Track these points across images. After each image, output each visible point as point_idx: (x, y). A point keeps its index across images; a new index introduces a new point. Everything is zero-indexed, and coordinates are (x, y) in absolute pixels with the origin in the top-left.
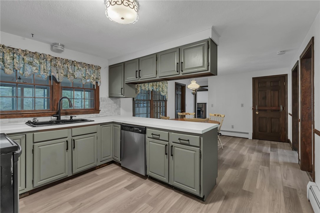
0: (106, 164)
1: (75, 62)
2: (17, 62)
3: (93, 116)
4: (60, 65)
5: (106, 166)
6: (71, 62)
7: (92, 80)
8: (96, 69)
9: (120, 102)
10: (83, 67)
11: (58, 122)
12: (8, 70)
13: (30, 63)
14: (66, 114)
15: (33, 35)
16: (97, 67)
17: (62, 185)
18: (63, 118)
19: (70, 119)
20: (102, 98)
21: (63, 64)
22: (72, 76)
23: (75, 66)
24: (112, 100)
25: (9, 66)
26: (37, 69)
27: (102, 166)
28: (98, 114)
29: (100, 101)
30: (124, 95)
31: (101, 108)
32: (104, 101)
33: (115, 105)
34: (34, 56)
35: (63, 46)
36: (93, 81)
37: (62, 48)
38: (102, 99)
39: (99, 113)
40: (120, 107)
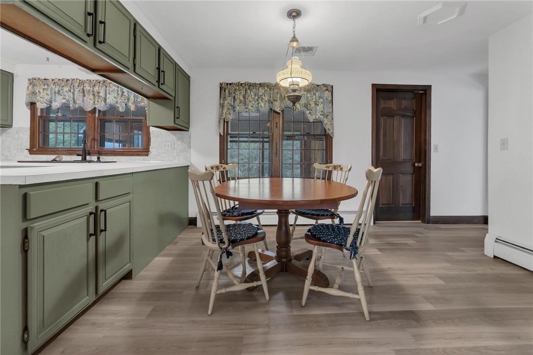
2: (48, 93)
7: (132, 103)
9: (190, 138)
12: (39, 103)
13: (59, 93)
14: (99, 153)
15: (48, 59)
20: (154, 131)
21: (92, 87)
22: (103, 102)
23: (106, 87)
26: (64, 99)
28: (146, 157)
29: (151, 136)
31: (153, 148)
32: (157, 136)
33: (179, 143)
34: (62, 83)
38: (155, 134)
39: (148, 155)
40: (190, 147)
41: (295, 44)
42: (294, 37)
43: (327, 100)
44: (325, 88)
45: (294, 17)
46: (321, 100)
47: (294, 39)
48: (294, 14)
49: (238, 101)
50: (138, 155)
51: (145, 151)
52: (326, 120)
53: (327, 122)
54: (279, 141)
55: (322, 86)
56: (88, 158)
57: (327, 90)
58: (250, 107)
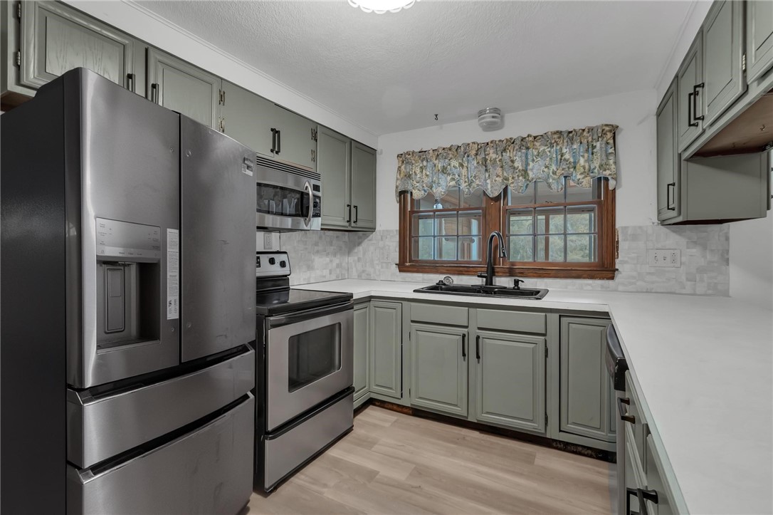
0: (590, 452)
1: (531, 139)
2: (428, 173)
3: (589, 285)
4: (494, 156)
5: (590, 456)
6: (518, 142)
7: (581, 174)
8: (595, 137)
10: (551, 143)
11: (488, 290)
13: (444, 170)
14: (511, 272)
15: (436, 115)
16: (600, 130)
17: (456, 432)
18: (503, 282)
19: (514, 288)
20: (626, 228)
21: (499, 153)
22: (521, 178)
23: (528, 148)
24: (674, 231)
25: (418, 184)
26: (453, 179)
27: (572, 448)
28: (611, 282)
29: (620, 237)
30: (680, 214)
31: (624, 262)
32: (635, 237)
33: (695, 251)
34: (449, 154)
35: (496, 110)
36: (583, 178)
37: (493, 117)
38: (630, 232)
39: (612, 278)
40: (727, 261)
50: (592, 278)
51: (605, 270)
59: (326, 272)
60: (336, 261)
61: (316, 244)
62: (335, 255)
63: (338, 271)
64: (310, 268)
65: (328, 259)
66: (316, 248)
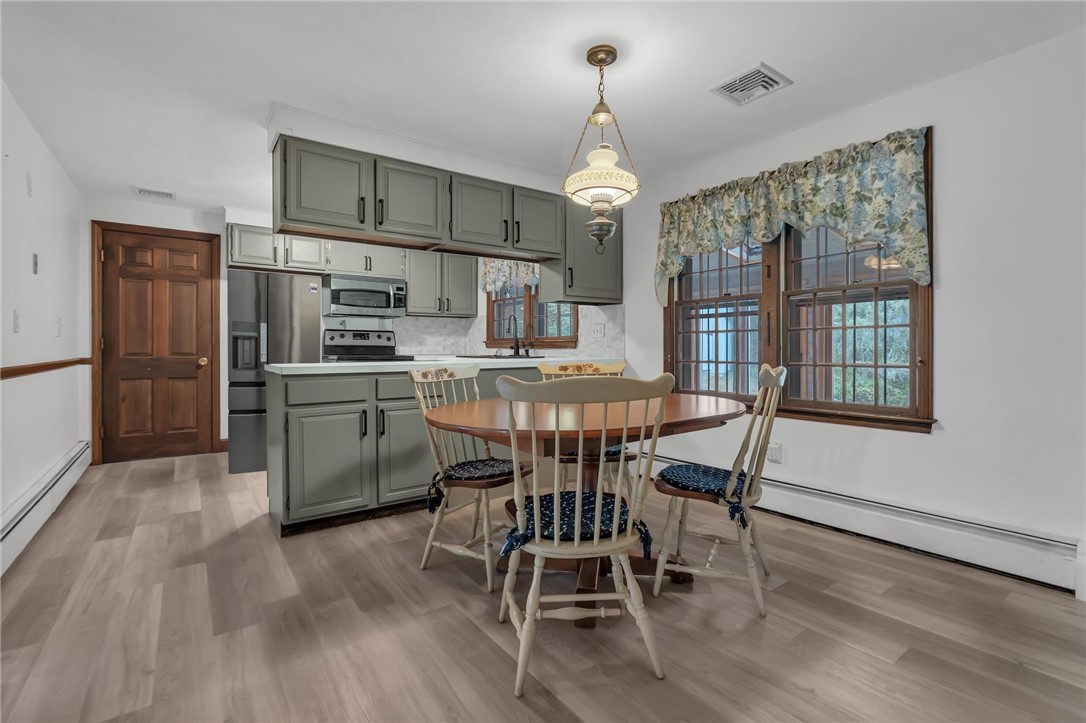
9: (624, 315)
33: (610, 325)
40: (624, 331)
41: (602, 117)
42: (602, 103)
43: (903, 175)
44: (893, 146)
45: (601, 63)
46: (879, 184)
47: (602, 106)
48: (601, 56)
49: (685, 234)
50: (566, 347)
51: (572, 342)
52: (901, 237)
53: (903, 244)
54: (774, 308)
55: (884, 142)
56: (522, 352)
57: (901, 147)
58: (706, 242)
59: (440, 349)
60: (451, 340)
61: (429, 327)
62: (450, 335)
63: (453, 347)
64: (420, 344)
65: (441, 339)
66: (428, 330)
